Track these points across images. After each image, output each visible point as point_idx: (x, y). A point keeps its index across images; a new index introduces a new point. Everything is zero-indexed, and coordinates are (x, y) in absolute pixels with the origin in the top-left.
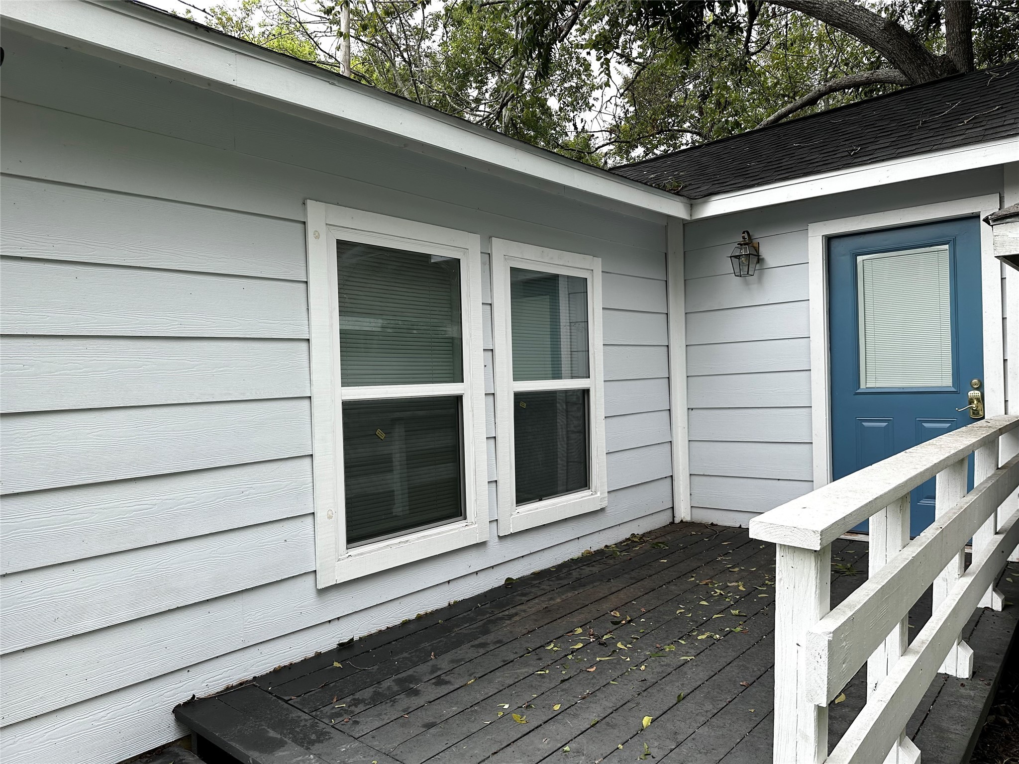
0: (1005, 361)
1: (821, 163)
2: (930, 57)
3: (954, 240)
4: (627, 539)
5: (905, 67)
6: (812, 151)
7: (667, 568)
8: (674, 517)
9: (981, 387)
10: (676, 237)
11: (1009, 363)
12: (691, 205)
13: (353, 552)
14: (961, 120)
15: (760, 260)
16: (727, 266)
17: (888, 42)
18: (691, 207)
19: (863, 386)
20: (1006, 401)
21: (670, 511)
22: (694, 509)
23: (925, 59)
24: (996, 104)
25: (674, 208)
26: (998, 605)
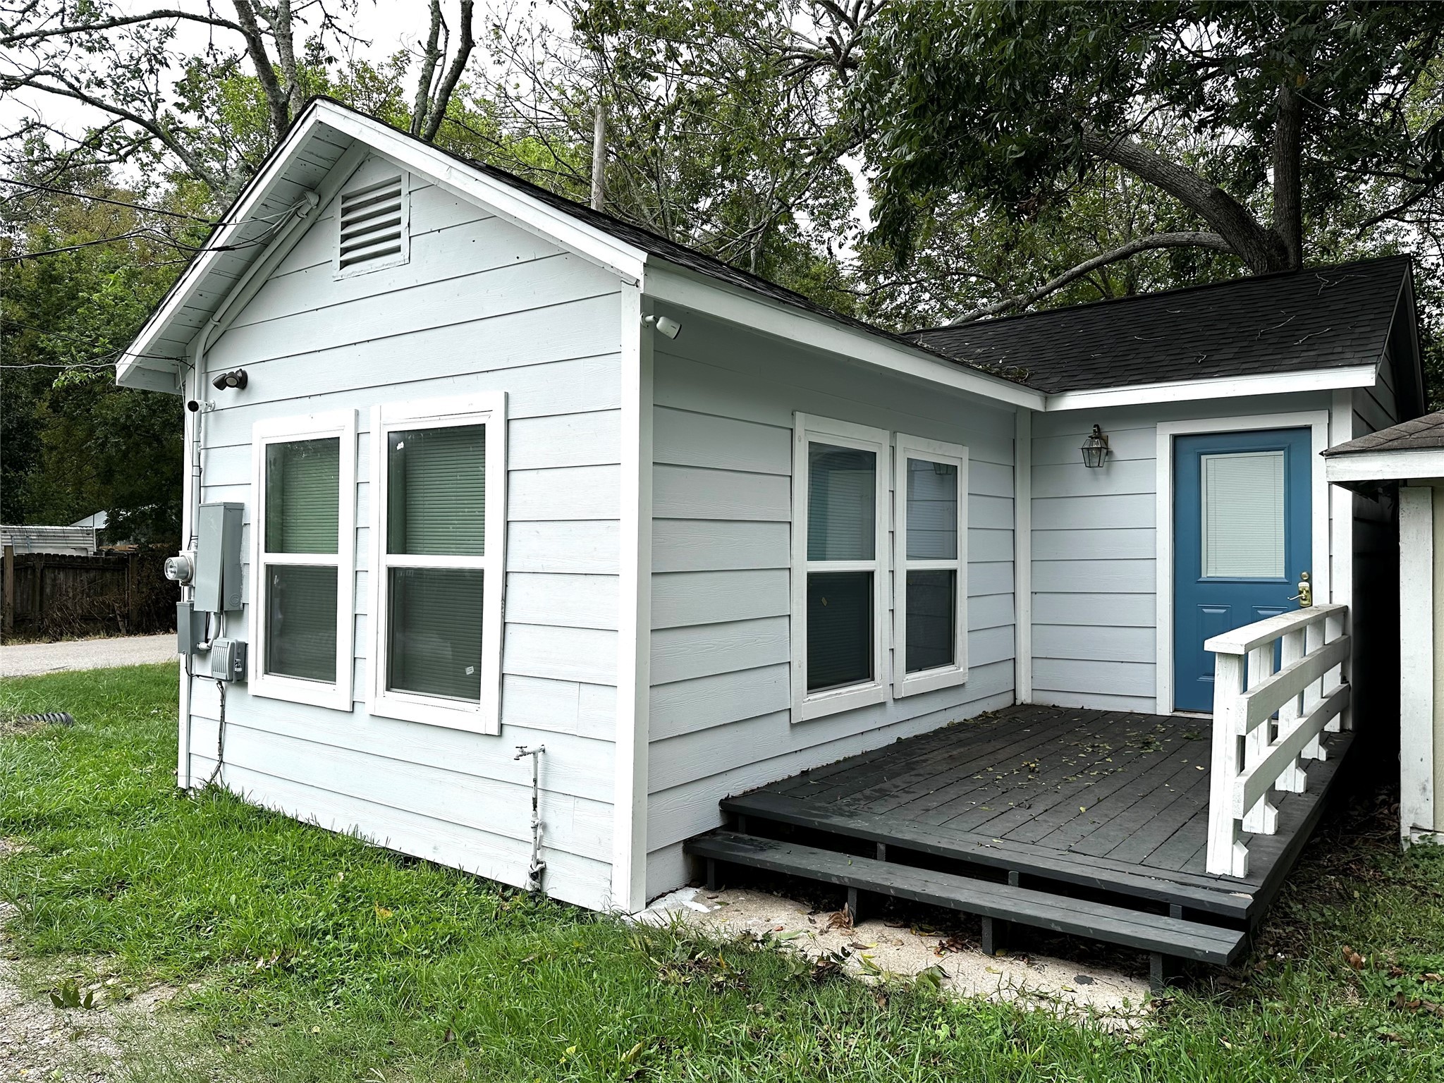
0: (1331, 556)
1: (1171, 368)
2: (1258, 230)
3: (1289, 447)
4: (980, 716)
5: (1232, 238)
6: (1158, 349)
7: (1029, 736)
8: (1015, 699)
9: (1309, 580)
10: (1024, 425)
11: (1334, 558)
12: (1046, 398)
13: (812, 697)
14: (1296, 338)
15: (1109, 453)
16: (1079, 456)
17: (1215, 211)
18: (1046, 400)
19: (1204, 575)
20: (1331, 592)
21: (1012, 693)
22: (1035, 692)
23: (1252, 232)
24: (1327, 323)
25: (1030, 401)
26: (1323, 757)
